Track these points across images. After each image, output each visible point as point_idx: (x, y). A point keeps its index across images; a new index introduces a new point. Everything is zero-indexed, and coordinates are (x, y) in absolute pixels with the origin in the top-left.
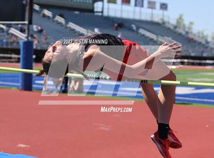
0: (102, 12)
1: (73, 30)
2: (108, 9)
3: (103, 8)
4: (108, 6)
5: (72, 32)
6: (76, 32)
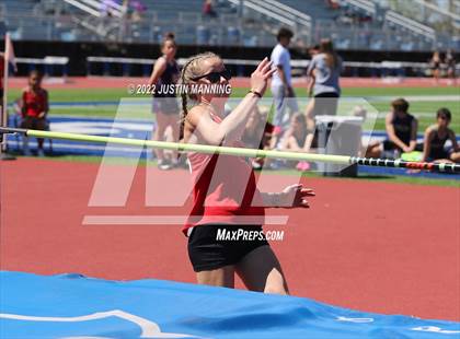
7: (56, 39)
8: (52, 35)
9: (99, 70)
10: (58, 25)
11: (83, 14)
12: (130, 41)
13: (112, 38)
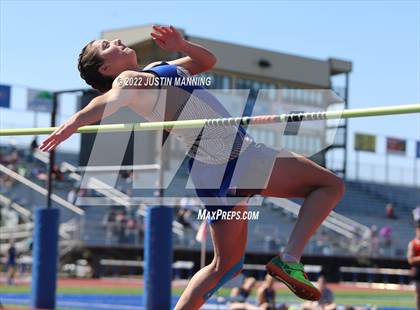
0: (344, 171)
1: (280, 210)
2: (357, 164)
3: (345, 163)
4: (357, 157)
5: (275, 214)
6: (284, 215)
7: (317, 253)
8: (314, 250)
9: (349, 278)
10: (320, 243)
11: (340, 235)
12: (375, 256)
13: (363, 254)
